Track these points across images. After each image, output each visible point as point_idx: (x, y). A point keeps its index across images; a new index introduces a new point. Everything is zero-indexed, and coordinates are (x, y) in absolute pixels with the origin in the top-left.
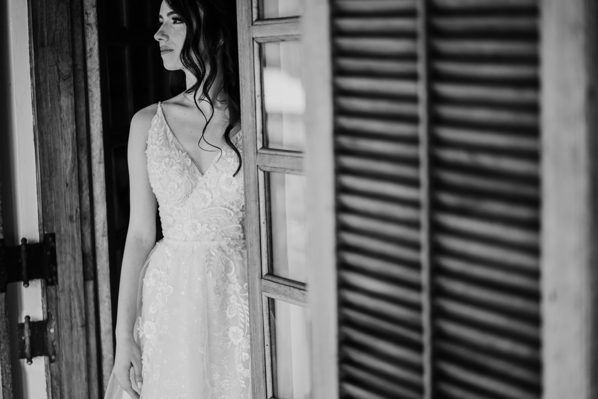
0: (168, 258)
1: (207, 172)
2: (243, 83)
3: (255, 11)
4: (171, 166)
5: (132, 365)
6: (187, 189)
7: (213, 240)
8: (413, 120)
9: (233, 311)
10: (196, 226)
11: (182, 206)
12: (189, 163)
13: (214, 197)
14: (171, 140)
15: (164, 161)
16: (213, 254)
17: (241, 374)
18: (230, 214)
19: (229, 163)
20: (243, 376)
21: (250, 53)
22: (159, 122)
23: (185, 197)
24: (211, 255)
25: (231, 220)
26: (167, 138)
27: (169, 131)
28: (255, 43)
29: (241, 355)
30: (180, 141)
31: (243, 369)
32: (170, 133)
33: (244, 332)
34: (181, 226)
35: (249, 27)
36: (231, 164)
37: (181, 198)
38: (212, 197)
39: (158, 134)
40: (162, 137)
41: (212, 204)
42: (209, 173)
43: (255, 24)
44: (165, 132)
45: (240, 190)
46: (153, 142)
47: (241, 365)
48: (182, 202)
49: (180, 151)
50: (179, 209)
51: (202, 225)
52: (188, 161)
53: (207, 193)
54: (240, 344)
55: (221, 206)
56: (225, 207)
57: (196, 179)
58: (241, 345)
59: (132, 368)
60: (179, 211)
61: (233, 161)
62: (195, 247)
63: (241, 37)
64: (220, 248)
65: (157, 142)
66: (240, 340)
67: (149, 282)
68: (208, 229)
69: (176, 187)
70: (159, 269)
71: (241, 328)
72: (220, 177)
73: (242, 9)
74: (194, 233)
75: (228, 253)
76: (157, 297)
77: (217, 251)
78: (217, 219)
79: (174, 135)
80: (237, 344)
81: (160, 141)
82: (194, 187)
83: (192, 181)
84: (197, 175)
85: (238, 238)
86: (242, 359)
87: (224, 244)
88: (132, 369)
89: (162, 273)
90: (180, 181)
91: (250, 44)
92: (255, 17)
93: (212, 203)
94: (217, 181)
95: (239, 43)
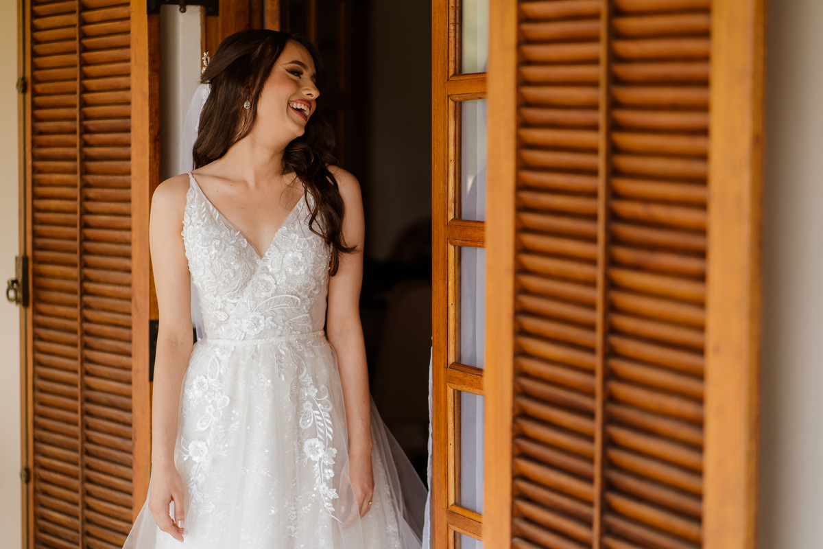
0: (220, 361)
1: (266, 254)
2: (436, 146)
3: (452, 65)
4: (225, 250)
5: (172, 499)
6: (246, 276)
7: (280, 336)
8: (592, 172)
9: (308, 421)
10: (258, 321)
11: (239, 298)
12: (245, 244)
13: (278, 283)
14: (217, 217)
15: (213, 243)
16: (283, 353)
17: (325, 495)
18: (298, 302)
19: (294, 240)
20: (328, 497)
21: (444, 112)
22: (197, 196)
23: (242, 286)
24: (281, 355)
25: (299, 309)
26: (211, 216)
27: (211, 207)
28: (450, 100)
29: (324, 472)
30: (228, 218)
31: (327, 488)
32: (213, 210)
33: (325, 444)
34: (239, 322)
35: (444, 83)
36: (296, 242)
37: (237, 288)
38: (276, 284)
39: (199, 211)
40: (204, 216)
41: (277, 292)
42: (269, 254)
43: (450, 79)
44: (208, 209)
45: (309, 272)
46: (193, 222)
47: (324, 485)
48: (238, 292)
49: (232, 231)
50: (235, 301)
51: (265, 319)
52: (243, 242)
53: (269, 279)
54: (320, 459)
55: (287, 293)
56: (292, 294)
57: (254, 263)
58: (322, 461)
59: (172, 502)
60: (235, 304)
61: (297, 238)
62: (259, 346)
63: (436, 94)
64: (289, 344)
65: (200, 221)
66: (320, 455)
67: (193, 393)
68: (273, 323)
69: (232, 275)
70: (206, 377)
71: (320, 440)
72: (284, 257)
73: (437, 63)
74: (256, 329)
75: (299, 350)
76: (207, 411)
77: (287, 349)
78: (283, 310)
79: (220, 212)
80: (317, 460)
81: (204, 219)
82: (253, 273)
83: (251, 266)
84: (255, 258)
85: (307, 330)
86: (325, 477)
87: (293, 339)
88: (172, 504)
89: (211, 380)
90: (237, 267)
91: (445, 102)
92: (451, 72)
93: (276, 290)
94: (281, 262)
95: (433, 101)
